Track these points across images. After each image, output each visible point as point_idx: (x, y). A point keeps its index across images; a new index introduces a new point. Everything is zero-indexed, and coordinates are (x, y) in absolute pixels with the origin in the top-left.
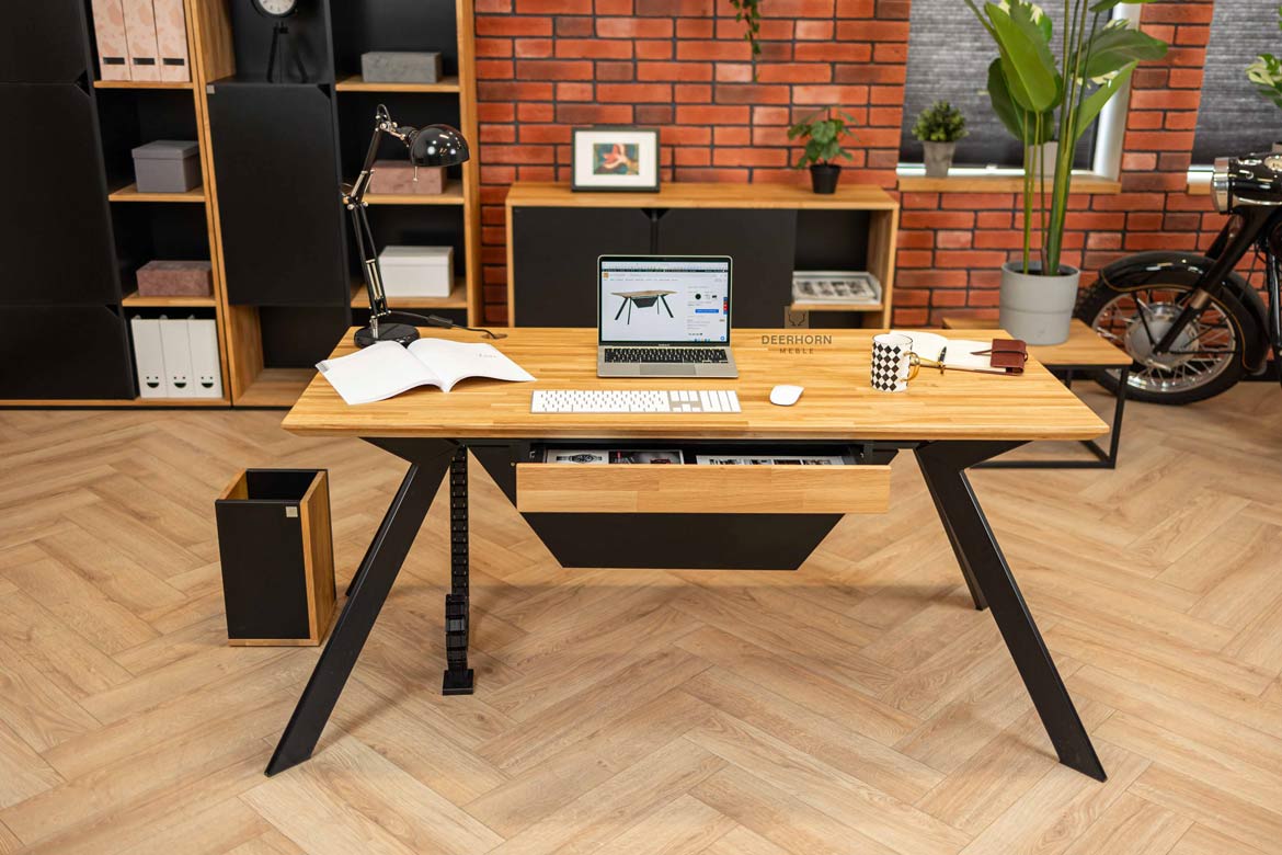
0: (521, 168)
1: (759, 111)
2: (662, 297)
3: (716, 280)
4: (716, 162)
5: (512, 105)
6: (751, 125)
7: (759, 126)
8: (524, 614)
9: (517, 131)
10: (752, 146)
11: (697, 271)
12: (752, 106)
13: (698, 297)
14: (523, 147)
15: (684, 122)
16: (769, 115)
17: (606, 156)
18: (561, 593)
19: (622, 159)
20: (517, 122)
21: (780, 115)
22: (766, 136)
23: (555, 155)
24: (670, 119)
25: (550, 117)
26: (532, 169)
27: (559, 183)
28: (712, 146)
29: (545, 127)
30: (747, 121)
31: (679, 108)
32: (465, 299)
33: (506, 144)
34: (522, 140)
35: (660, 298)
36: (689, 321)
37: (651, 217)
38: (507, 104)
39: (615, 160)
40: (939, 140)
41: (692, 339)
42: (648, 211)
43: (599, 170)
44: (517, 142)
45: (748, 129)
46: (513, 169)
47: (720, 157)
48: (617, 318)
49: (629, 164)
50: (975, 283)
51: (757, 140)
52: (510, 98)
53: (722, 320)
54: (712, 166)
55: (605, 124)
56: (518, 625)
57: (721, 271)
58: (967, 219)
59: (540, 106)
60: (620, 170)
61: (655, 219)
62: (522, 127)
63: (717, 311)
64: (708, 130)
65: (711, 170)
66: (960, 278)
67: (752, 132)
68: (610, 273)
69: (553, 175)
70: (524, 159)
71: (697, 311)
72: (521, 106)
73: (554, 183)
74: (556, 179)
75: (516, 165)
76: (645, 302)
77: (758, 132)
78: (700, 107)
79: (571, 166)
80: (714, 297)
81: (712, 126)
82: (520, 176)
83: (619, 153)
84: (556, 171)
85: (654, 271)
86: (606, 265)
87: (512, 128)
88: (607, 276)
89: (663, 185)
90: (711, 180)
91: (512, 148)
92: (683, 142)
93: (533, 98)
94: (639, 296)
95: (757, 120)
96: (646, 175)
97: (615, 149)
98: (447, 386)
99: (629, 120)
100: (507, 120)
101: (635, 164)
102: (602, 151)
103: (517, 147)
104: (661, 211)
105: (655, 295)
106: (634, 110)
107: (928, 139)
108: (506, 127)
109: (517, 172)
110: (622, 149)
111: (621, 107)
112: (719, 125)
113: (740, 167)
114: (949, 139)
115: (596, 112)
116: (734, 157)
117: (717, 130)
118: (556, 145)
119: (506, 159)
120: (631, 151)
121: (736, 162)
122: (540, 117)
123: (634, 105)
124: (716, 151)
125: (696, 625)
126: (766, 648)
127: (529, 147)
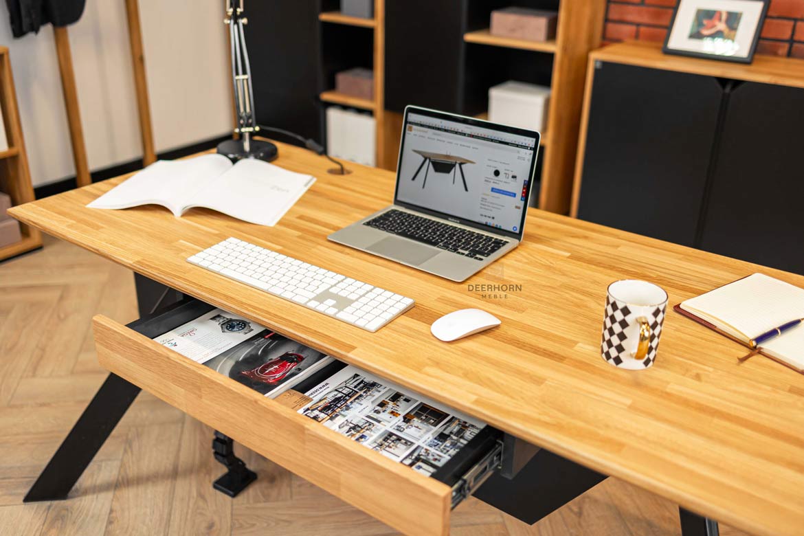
2: (461, 164)
3: (519, 158)
11: (501, 142)
13: (497, 173)
14: (647, 8)
17: (705, 22)
19: (721, 26)
26: (652, 29)
33: (632, 3)
34: (647, 1)
35: (457, 166)
36: (483, 199)
37: (724, 86)
39: (714, 26)
41: (483, 220)
42: (723, 81)
43: (696, 35)
44: (643, 3)
48: (414, 179)
49: (727, 30)
53: (517, 207)
57: (525, 147)
60: (716, 36)
61: (727, 90)
63: (514, 195)
68: (414, 127)
70: (645, 19)
71: (493, 190)
76: (443, 166)
79: (669, 28)
80: (514, 177)
83: (720, 20)
85: (456, 133)
86: (413, 117)
88: (410, 129)
89: (757, 56)
91: (636, 7)
94: (439, 159)
96: (739, 46)
97: (716, 16)
98: (177, 211)
101: (732, 33)
102: (704, 17)
103: (642, 7)
105: (454, 161)
110: (724, 17)
119: (630, 17)
127: (652, 9)
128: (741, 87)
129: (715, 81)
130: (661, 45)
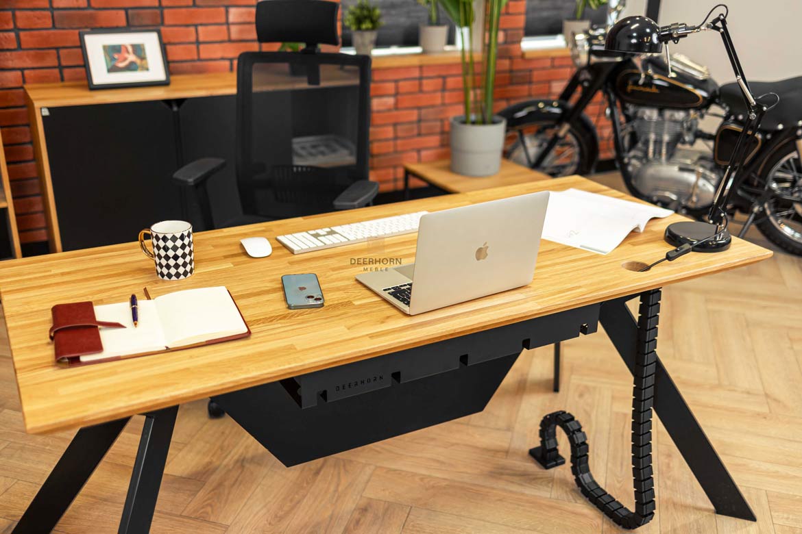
0: (26, 72)
1: (233, 11)
4: (203, 56)
5: (10, 13)
6: (227, 23)
7: (234, 24)
8: (210, 505)
9: (18, 37)
10: (230, 41)
12: (227, 7)
14: (25, 52)
15: (171, 23)
16: (241, 15)
17: (116, 56)
18: (229, 471)
19: (132, 58)
20: (17, 29)
21: (250, 13)
22: (241, 32)
23: (59, 57)
24: (159, 20)
25: (49, 23)
26: (37, 72)
27: (66, 83)
28: (198, 43)
29: (44, 32)
30: (223, 20)
31: (166, 11)
32: (5, 199)
33: (8, 50)
34: (24, 46)
37: (171, 107)
38: (6, 13)
39: (125, 59)
40: (367, 30)
42: (168, 102)
43: (112, 69)
44: (20, 47)
45: (225, 27)
46: (19, 73)
47: (206, 51)
49: (138, 61)
50: (400, 134)
51: (234, 36)
52: (7, 7)
54: (200, 60)
55: (101, 28)
56: (212, 519)
58: (390, 87)
59: (38, 13)
60: (131, 67)
61: (175, 109)
62: (22, 34)
64: (192, 29)
65: (199, 63)
66: (389, 132)
67: (229, 29)
69: (59, 76)
70: (29, 64)
72: (18, 13)
73: (61, 84)
74: (62, 79)
75: (22, 70)
77: (234, 29)
78: (184, 10)
81: (196, 26)
82: (27, 80)
83: (128, 52)
84: (61, 72)
87: (12, 34)
89: (172, 78)
90: (200, 71)
91: (14, 53)
92: (172, 41)
93: (30, 6)
95: (232, 19)
96: (156, 71)
97: (123, 49)
99: (123, 23)
100: (6, 27)
101: (144, 62)
102: (112, 52)
103: (20, 52)
104: (180, 102)
106: (127, 14)
107: (359, 29)
108: (6, 34)
109: (23, 75)
110: (130, 49)
111: (114, 12)
112: (201, 25)
113: (223, 59)
114: (373, 29)
115: (92, 17)
116: (217, 51)
117: (200, 28)
118: (57, 49)
119: (10, 64)
120: (138, 50)
121: (219, 55)
122: (40, 24)
123: (126, 9)
124: (201, 47)
125: (368, 470)
126: (438, 475)
127: (32, 52)
128: (184, 105)
129: (163, 104)
130: (85, 82)
